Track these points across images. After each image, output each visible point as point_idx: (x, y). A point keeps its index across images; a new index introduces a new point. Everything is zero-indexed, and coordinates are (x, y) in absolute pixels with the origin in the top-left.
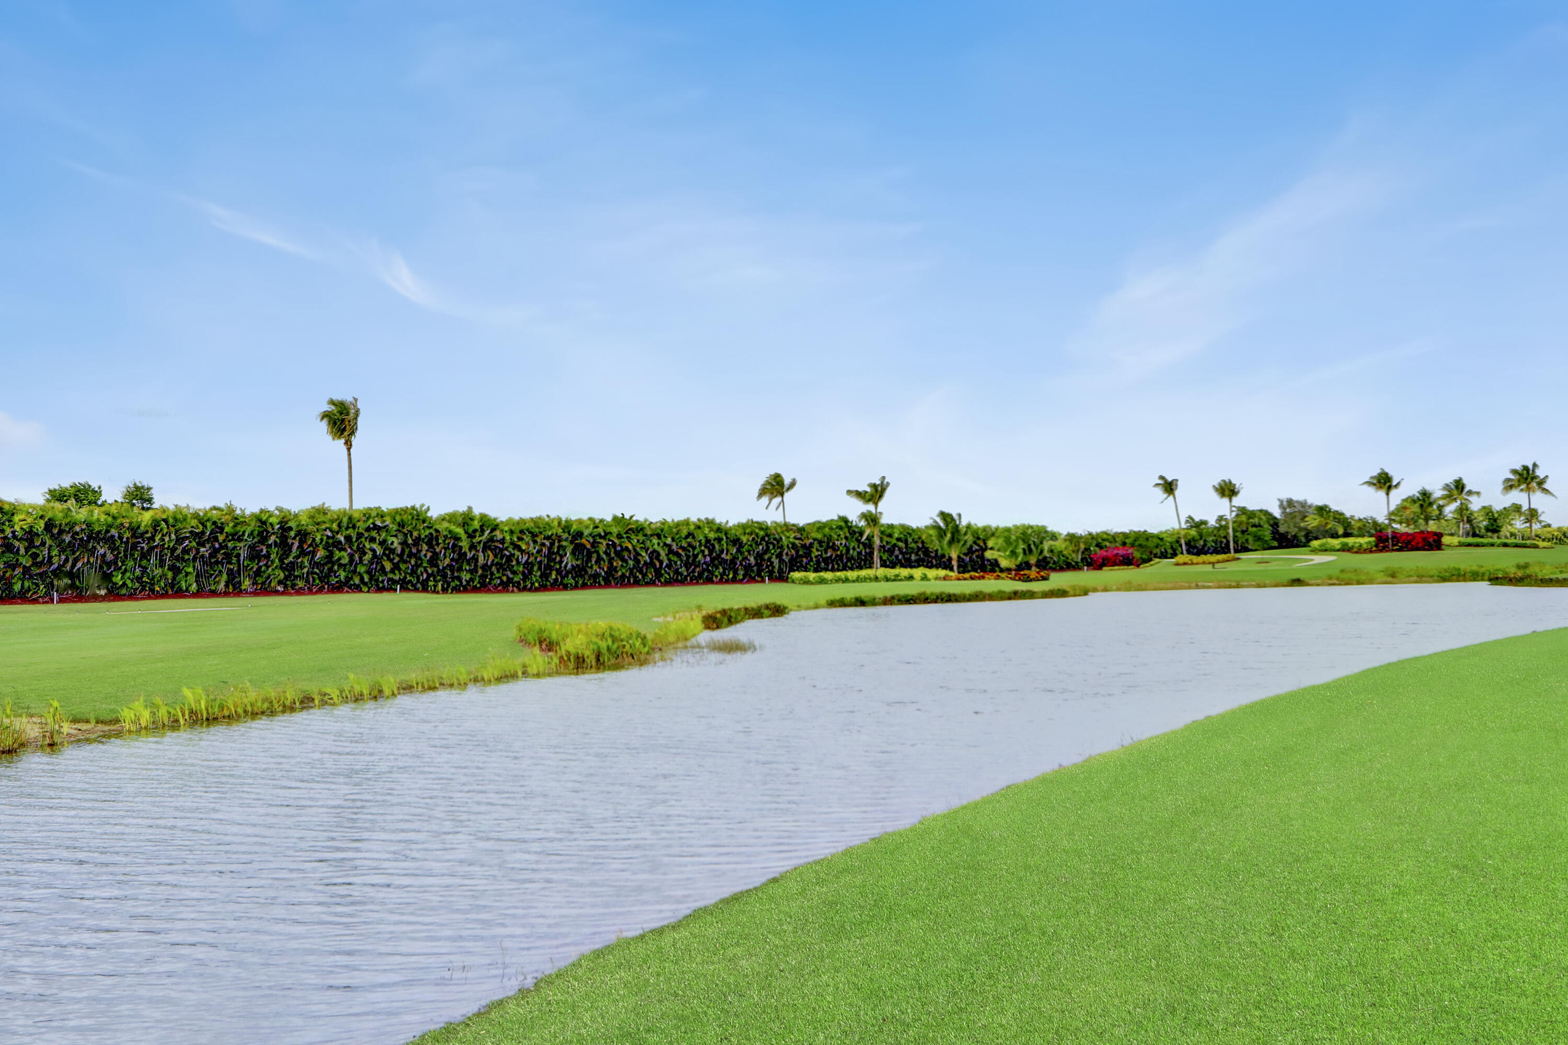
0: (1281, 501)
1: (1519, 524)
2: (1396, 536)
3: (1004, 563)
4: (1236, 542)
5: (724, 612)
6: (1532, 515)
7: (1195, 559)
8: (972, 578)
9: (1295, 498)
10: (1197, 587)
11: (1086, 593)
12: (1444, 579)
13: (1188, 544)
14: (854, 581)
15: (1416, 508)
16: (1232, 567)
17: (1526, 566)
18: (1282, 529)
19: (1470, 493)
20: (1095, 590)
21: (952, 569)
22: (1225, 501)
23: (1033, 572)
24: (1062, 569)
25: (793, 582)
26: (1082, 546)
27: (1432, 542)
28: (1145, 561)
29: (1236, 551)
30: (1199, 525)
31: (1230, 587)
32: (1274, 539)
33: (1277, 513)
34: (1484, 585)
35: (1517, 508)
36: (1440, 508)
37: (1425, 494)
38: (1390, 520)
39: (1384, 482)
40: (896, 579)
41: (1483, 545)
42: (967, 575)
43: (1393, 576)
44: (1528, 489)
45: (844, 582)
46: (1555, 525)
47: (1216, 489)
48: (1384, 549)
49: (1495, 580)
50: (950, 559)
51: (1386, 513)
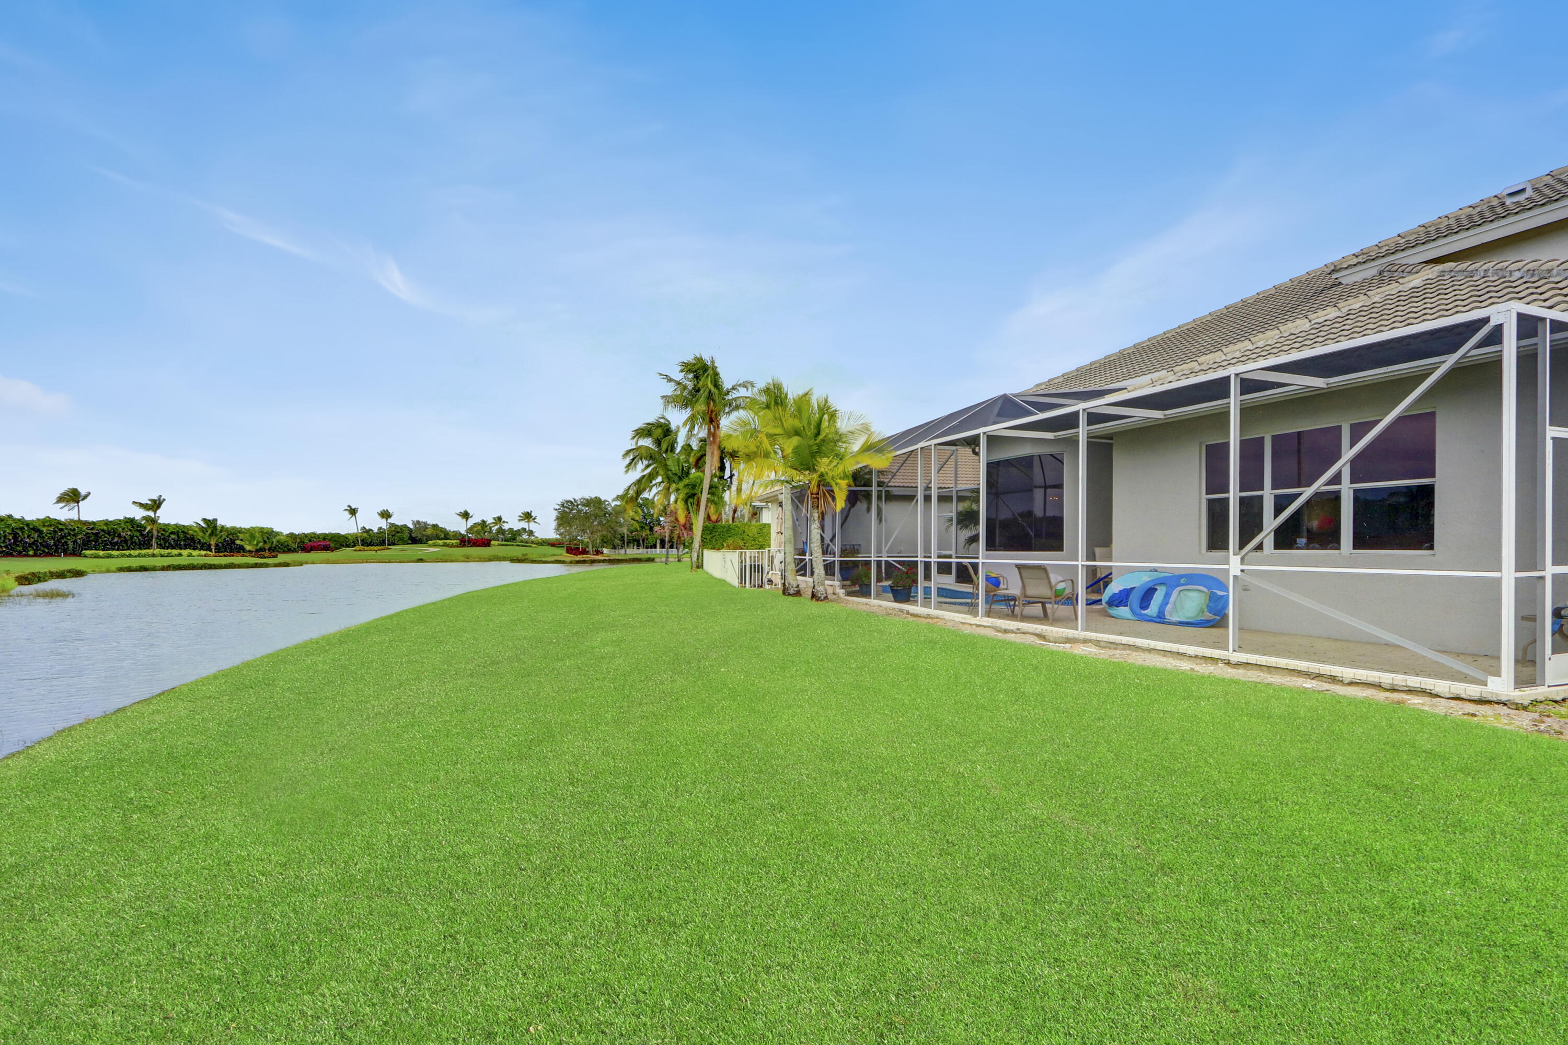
0: (414, 522)
1: (525, 537)
2: (470, 540)
3: (248, 548)
4: (389, 540)
5: (33, 574)
6: (531, 533)
7: (366, 548)
8: (225, 556)
9: (421, 520)
10: (367, 562)
11: (301, 564)
12: (490, 560)
13: (362, 541)
14: (136, 557)
15: (480, 527)
16: (386, 552)
17: (526, 555)
18: (413, 535)
19: (504, 522)
20: (307, 563)
21: (211, 551)
22: (384, 520)
23: (267, 554)
24: (284, 552)
25: (85, 556)
26: (298, 540)
27: (486, 543)
28: (337, 548)
29: (389, 545)
30: (368, 531)
31: (386, 562)
32: (409, 539)
33: (411, 526)
34: (508, 562)
35: (524, 530)
36: (490, 528)
37: (484, 522)
38: (467, 532)
39: (466, 515)
40: (169, 555)
41: (509, 545)
42: (221, 554)
43: (467, 559)
44: (529, 522)
45: (128, 557)
46: (540, 537)
47: (379, 514)
48: (464, 546)
49: (513, 560)
50: (210, 545)
51: (465, 529)
